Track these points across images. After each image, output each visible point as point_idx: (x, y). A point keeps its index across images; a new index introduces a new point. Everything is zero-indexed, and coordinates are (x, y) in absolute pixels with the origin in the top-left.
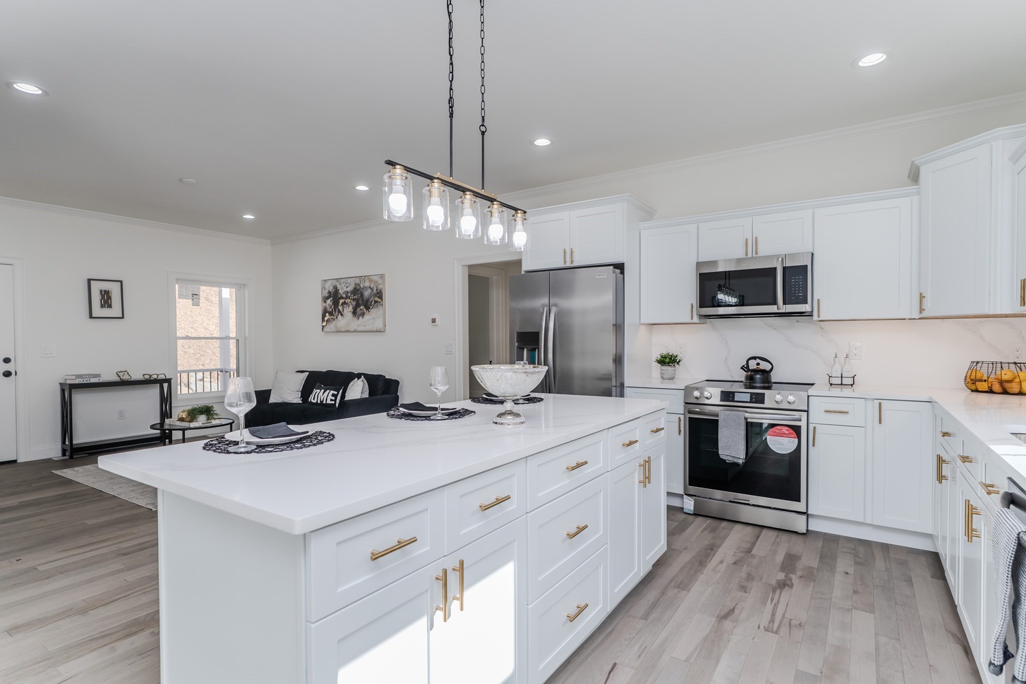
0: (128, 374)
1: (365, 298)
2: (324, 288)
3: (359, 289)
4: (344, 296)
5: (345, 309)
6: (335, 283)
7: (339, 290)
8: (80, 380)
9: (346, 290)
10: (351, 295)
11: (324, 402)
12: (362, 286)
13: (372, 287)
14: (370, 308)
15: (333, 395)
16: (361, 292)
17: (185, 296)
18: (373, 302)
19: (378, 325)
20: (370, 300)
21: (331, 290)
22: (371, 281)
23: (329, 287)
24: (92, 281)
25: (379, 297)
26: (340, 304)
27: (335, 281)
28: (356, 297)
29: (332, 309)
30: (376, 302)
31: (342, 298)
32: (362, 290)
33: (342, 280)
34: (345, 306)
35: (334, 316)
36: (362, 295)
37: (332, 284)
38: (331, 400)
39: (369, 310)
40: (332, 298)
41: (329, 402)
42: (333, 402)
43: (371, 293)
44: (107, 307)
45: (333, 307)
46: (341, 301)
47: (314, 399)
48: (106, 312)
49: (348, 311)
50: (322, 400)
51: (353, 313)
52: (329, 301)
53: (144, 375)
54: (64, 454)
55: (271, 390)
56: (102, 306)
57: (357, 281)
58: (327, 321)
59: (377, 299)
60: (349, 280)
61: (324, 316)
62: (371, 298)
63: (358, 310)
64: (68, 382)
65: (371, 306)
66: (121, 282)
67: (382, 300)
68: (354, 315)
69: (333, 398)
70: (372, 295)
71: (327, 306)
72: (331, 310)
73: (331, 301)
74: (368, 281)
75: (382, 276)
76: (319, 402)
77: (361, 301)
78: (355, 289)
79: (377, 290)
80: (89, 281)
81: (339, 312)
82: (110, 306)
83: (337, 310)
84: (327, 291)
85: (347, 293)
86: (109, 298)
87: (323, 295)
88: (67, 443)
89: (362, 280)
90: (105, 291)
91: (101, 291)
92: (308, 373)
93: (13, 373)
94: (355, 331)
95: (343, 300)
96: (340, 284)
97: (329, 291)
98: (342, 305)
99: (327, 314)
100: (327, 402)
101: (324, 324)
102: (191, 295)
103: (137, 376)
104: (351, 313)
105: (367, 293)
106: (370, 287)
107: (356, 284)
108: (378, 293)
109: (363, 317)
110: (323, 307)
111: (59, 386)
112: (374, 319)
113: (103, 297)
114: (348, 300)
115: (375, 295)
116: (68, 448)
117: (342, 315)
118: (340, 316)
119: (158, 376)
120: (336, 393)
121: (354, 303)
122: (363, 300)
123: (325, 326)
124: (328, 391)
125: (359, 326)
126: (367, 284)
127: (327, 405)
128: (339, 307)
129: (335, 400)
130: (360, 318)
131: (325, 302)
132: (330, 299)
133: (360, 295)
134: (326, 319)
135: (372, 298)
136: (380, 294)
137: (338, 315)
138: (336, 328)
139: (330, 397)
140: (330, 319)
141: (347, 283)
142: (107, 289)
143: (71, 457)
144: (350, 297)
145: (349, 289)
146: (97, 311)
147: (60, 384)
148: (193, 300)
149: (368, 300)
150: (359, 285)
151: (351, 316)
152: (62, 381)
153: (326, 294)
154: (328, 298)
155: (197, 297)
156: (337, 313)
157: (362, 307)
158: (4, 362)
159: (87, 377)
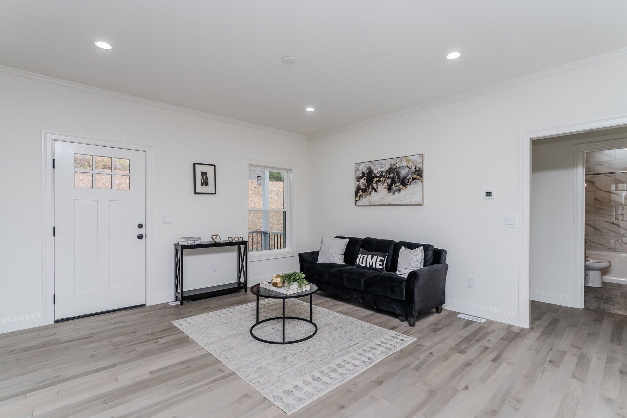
0: (219, 237)
1: (401, 176)
2: (358, 170)
3: (395, 168)
4: (379, 175)
5: (379, 186)
6: (369, 165)
7: (373, 171)
8: (188, 242)
9: (380, 170)
10: (386, 174)
11: (374, 266)
12: (398, 166)
13: (409, 166)
14: (407, 185)
15: (381, 261)
16: (397, 171)
17: (253, 178)
18: (411, 179)
19: (417, 199)
20: (408, 178)
21: (364, 171)
22: (408, 161)
23: (363, 169)
24: (196, 165)
25: (418, 175)
26: (374, 182)
27: (370, 163)
28: (392, 175)
29: (366, 187)
30: (414, 179)
31: (377, 177)
32: (398, 169)
33: (376, 162)
34: (380, 183)
35: (367, 192)
36: (398, 174)
37: (366, 166)
38: (380, 265)
39: (406, 186)
40: (365, 178)
41: (378, 266)
42: (382, 267)
43: (408, 172)
44: (206, 185)
45: (366, 184)
46: (375, 180)
47: (362, 263)
48: (205, 189)
49: (382, 188)
50: (371, 265)
51: (388, 189)
52: (362, 180)
53: (229, 238)
54: (176, 300)
55: (318, 252)
56: (202, 184)
57: (393, 162)
58: (360, 196)
59: (415, 176)
60: (384, 162)
61: (357, 192)
62: (408, 175)
63: (393, 187)
64: (181, 243)
65: (408, 182)
66: (215, 165)
67: (422, 177)
68: (389, 191)
69: (381, 263)
70: (410, 173)
71: (361, 184)
72: (364, 187)
73: (364, 180)
74: (405, 161)
75: (422, 156)
76: (368, 266)
77: (398, 178)
78: (390, 168)
79: (415, 168)
80: (195, 164)
81: (373, 188)
83: (371, 187)
84: (360, 172)
85: (382, 172)
86: (207, 178)
87: (357, 175)
88: (179, 291)
89: (398, 160)
90: (204, 173)
91: (201, 173)
92: (349, 239)
93: (144, 236)
94: (389, 205)
95: (377, 179)
96: (374, 165)
97: (363, 172)
98: (376, 182)
99: (360, 191)
100: (377, 267)
101: (357, 199)
102: (257, 177)
103: (224, 239)
104: (386, 190)
105: (403, 172)
106: (407, 167)
107: (391, 165)
108: (416, 171)
109: (399, 193)
110: (356, 186)
111: (174, 246)
112: (412, 194)
113: (203, 177)
114: (383, 178)
115: (413, 173)
116: (180, 296)
117: (375, 191)
118: (373, 192)
119: (239, 239)
120: (383, 259)
121: (389, 181)
122: (399, 178)
123: (358, 200)
124: (375, 257)
125: (394, 200)
126: (404, 164)
127: (375, 269)
128: (373, 185)
129: (382, 265)
130: (396, 193)
131: (358, 181)
132: (364, 179)
133: (395, 174)
134: (359, 194)
135: (410, 176)
136: (419, 173)
137: (372, 191)
138: (370, 202)
139: (378, 262)
140: (364, 195)
141: (382, 165)
142: (205, 172)
143: (182, 304)
144: (384, 176)
145: (383, 169)
146: (200, 189)
147: (174, 244)
148: (258, 181)
149: (404, 178)
150: (395, 165)
151: (387, 192)
152: (176, 243)
153: (359, 174)
154: (361, 178)
155: (260, 179)
156: (370, 190)
157: (398, 184)
158: (139, 228)
159: (193, 239)
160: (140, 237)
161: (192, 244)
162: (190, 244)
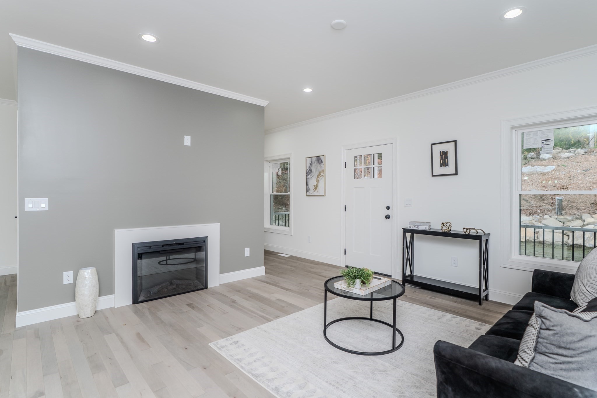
24: (433, 145)
44: (445, 166)
48: (444, 170)
53: (464, 228)
56: (442, 165)
82: (447, 165)
86: (447, 157)
90: (443, 152)
91: (440, 152)
93: (391, 217)
102: (542, 142)
113: (442, 158)
146: (437, 170)
152: (405, 226)
158: (387, 209)
159: (418, 224)
160: (388, 217)
161: (414, 228)
162: (412, 228)
